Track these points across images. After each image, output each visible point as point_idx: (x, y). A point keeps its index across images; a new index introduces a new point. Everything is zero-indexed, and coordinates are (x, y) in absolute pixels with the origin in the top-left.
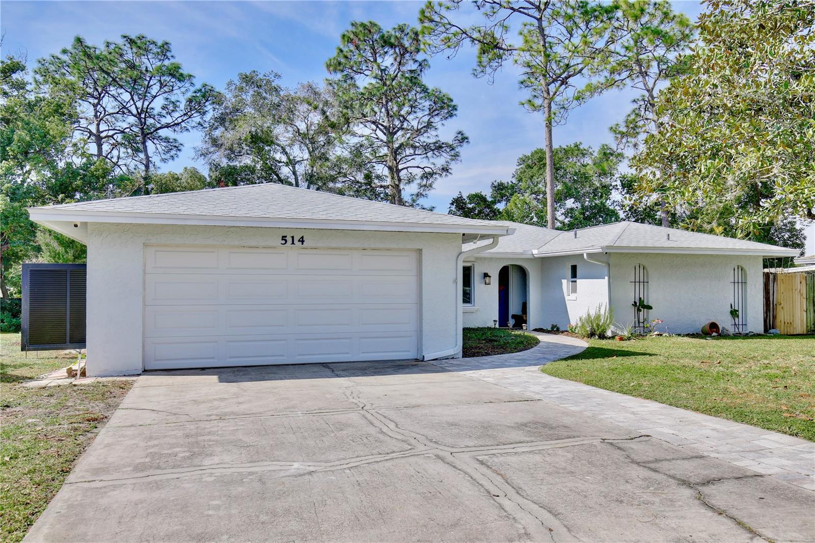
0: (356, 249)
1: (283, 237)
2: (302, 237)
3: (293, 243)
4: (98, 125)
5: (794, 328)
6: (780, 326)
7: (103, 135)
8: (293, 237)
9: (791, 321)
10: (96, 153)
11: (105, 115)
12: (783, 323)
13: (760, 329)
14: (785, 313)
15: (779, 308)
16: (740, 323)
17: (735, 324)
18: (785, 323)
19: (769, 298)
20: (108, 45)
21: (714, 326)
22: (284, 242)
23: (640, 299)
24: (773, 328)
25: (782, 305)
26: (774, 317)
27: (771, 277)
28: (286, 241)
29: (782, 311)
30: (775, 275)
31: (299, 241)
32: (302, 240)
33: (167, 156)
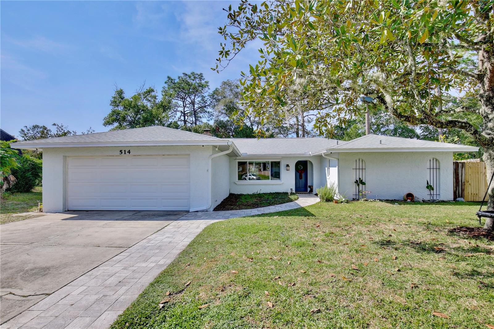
0: (159, 155)
1: (120, 151)
2: (129, 151)
3: (125, 153)
4: (184, 109)
5: (479, 197)
6: (468, 196)
7: (186, 113)
8: (125, 151)
9: (477, 192)
10: (183, 120)
11: (186, 105)
12: (470, 193)
13: (451, 197)
14: (472, 188)
15: (467, 184)
16: (435, 193)
17: (431, 194)
18: (472, 194)
19: (458, 178)
20: (179, 78)
21: (410, 195)
22: (121, 153)
23: (360, 179)
24: (462, 197)
25: (470, 182)
26: (463, 190)
27: (460, 165)
28: (122, 153)
29: (470, 187)
30: (463, 164)
31: (128, 152)
32: (129, 152)
33: (210, 119)
